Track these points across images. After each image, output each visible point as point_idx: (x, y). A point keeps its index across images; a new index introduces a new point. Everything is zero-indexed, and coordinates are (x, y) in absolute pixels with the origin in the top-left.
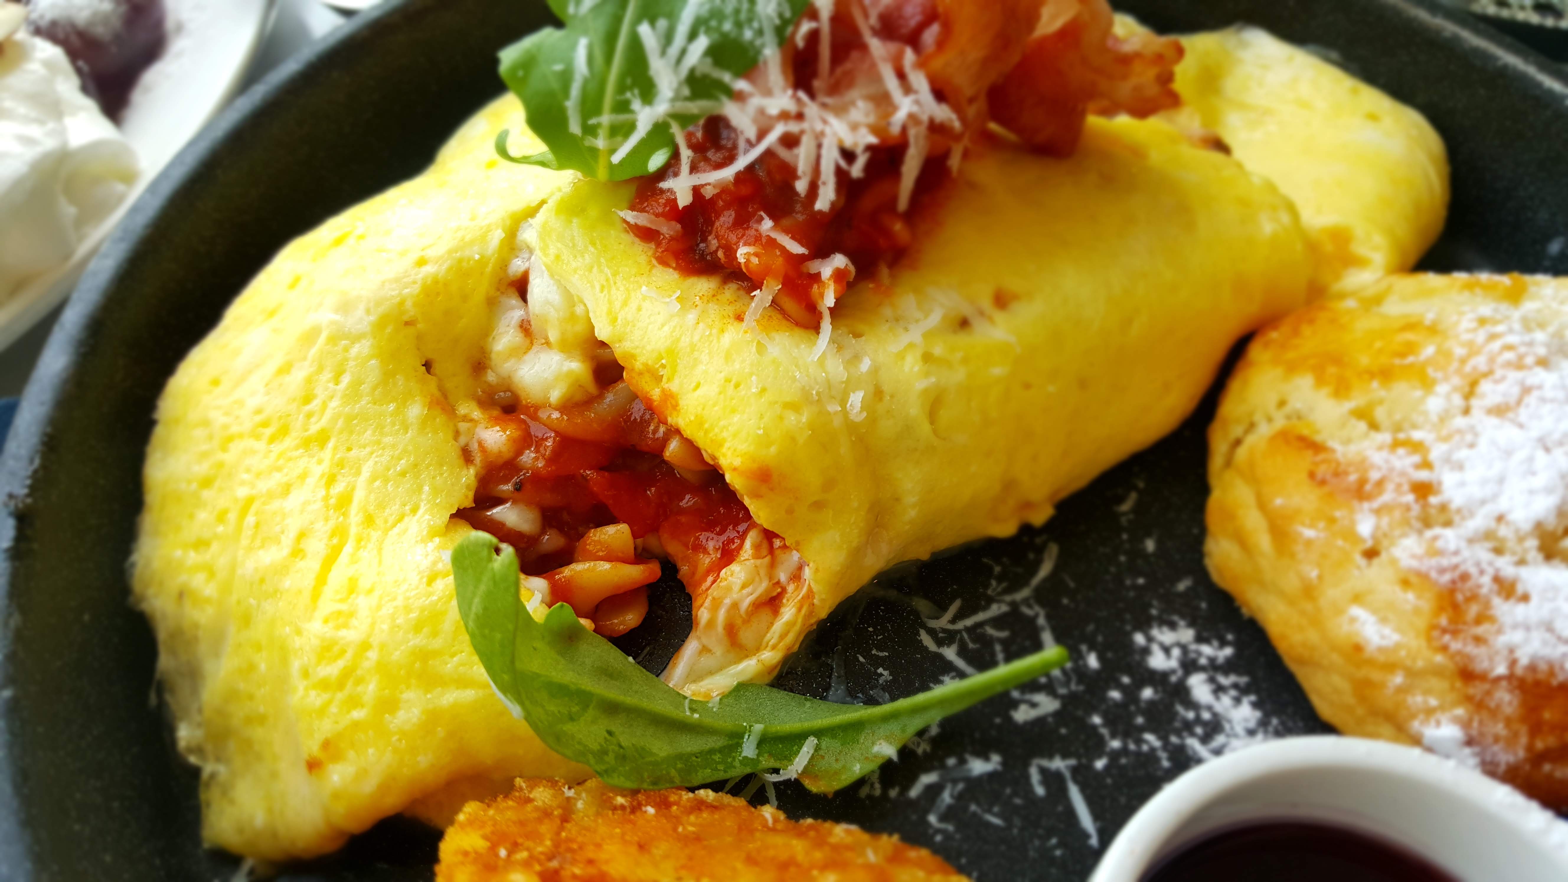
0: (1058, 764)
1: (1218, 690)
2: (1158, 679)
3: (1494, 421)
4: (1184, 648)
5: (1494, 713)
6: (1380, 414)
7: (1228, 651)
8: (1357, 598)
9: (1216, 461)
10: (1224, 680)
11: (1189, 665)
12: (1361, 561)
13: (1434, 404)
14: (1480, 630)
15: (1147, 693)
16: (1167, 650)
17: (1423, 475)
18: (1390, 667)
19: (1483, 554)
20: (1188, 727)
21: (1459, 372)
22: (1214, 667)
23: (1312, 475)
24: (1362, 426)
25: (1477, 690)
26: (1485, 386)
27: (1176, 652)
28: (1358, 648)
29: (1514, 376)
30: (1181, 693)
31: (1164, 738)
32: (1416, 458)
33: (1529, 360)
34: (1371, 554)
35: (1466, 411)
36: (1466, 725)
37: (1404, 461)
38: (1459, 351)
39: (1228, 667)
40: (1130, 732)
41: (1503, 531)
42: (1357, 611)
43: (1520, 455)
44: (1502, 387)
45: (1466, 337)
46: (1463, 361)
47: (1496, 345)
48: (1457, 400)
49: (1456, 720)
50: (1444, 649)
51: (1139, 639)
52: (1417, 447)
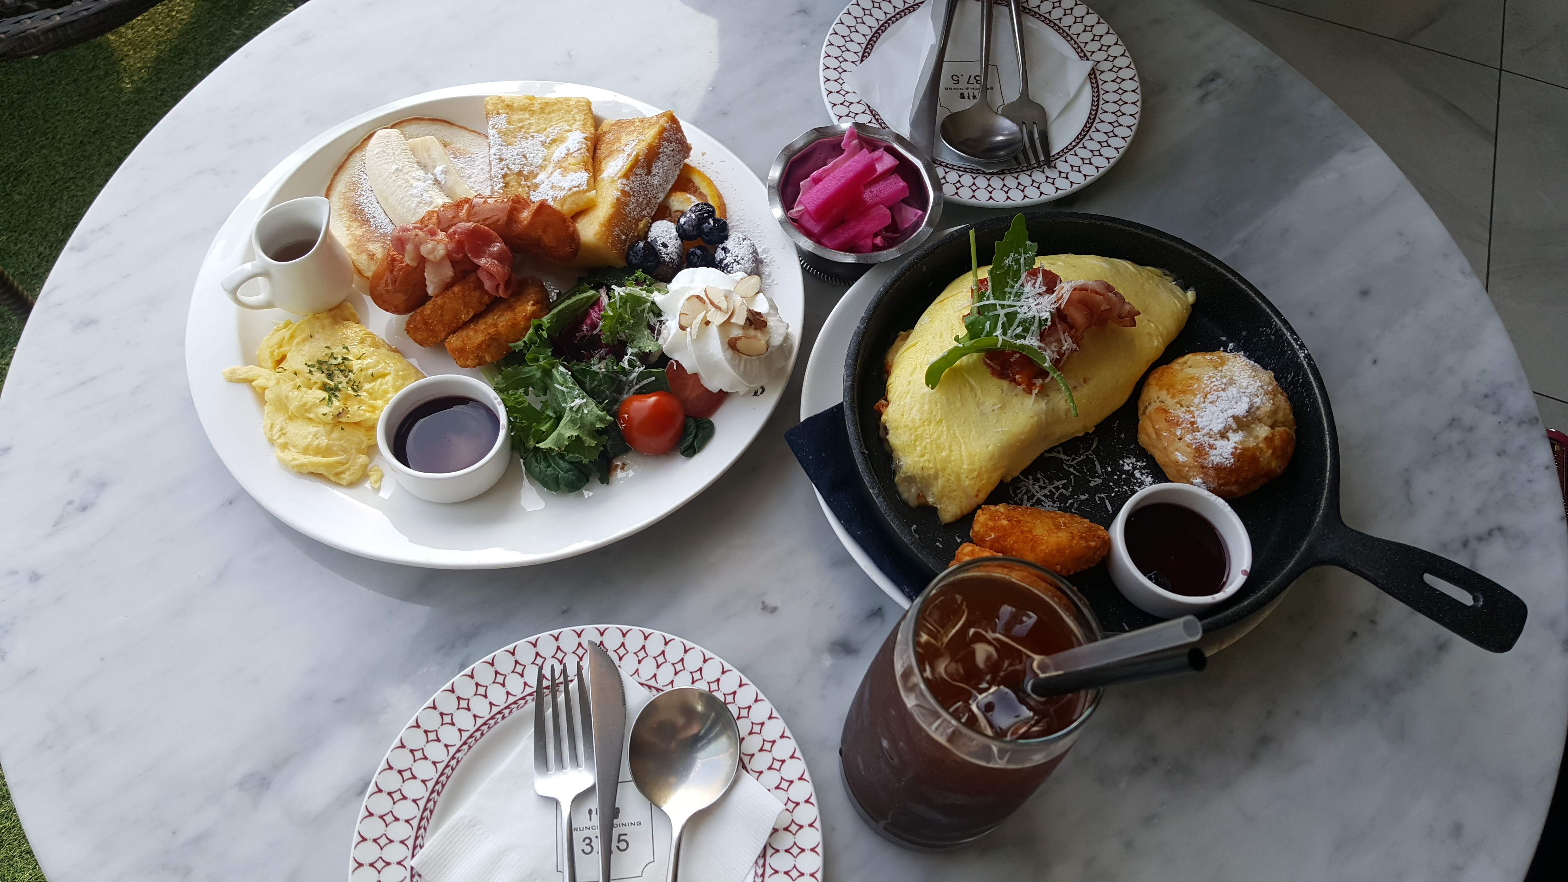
0: (1102, 495)
1: (1142, 474)
2: (1127, 472)
3: (1211, 405)
4: (1133, 464)
5: (1209, 475)
6: (1183, 403)
7: (1145, 464)
8: (1177, 450)
9: (1141, 412)
10: (1143, 472)
11: (1134, 468)
12: (1178, 441)
13: (1196, 400)
14: (1205, 457)
15: (1124, 476)
16: (1128, 465)
17: (1193, 420)
18: (1185, 466)
19: (1206, 438)
20: (1135, 484)
21: (1203, 392)
22: (1141, 468)
23: (1166, 420)
24: (1179, 406)
25: (1205, 470)
26: (1209, 396)
27: (1131, 465)
28: (1177, 462)
29: (1216, 393)
30: (1133, 475)
31: (1129, 487)
32: (1191, 415)
33: (1220, 389)
34: (1180, 439)
35: (1204, 402)
36: (1202, 479)
37: (1188, 416)
38: (1204, 386)
39: (1144, 468)
40: (1121, 486)
41: (1211, 433)
42: (1177, 453)
43: (1216, 414)
44: (1213, 396)
45: (1206, 382)
46: (1204, 388)
47: (1212, 385)
48: (1202, 400)
49: (1200, 478)
50: (1197, 461)
51: (1121, 462)
52: (1192, 412)
